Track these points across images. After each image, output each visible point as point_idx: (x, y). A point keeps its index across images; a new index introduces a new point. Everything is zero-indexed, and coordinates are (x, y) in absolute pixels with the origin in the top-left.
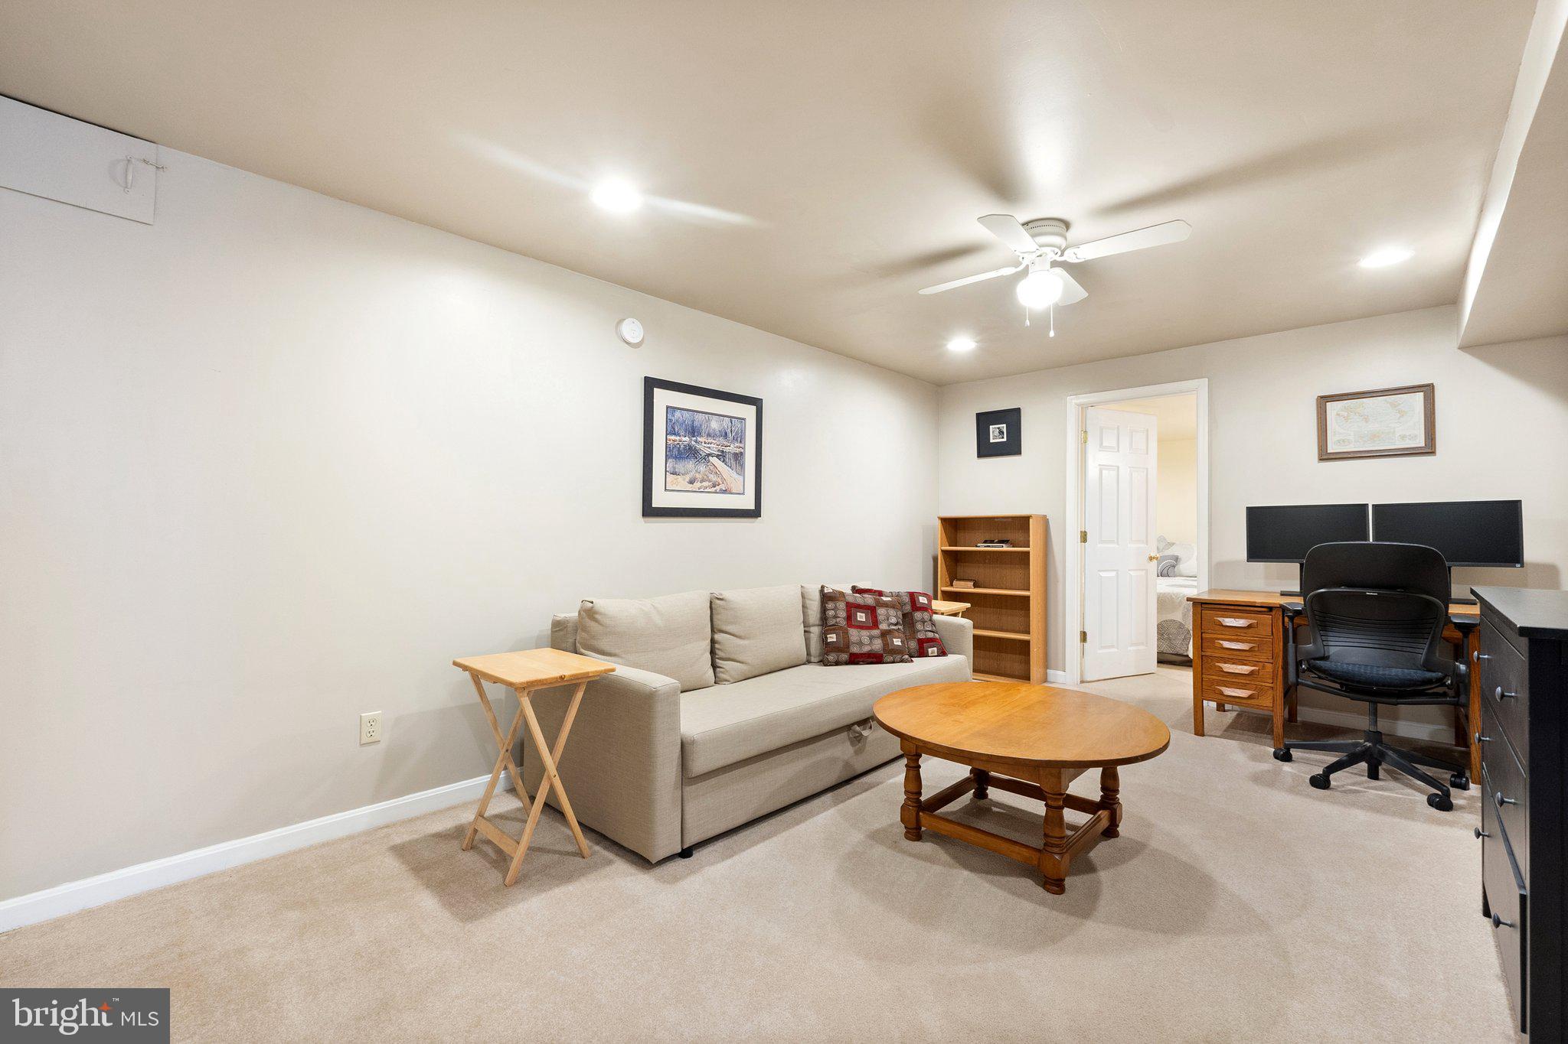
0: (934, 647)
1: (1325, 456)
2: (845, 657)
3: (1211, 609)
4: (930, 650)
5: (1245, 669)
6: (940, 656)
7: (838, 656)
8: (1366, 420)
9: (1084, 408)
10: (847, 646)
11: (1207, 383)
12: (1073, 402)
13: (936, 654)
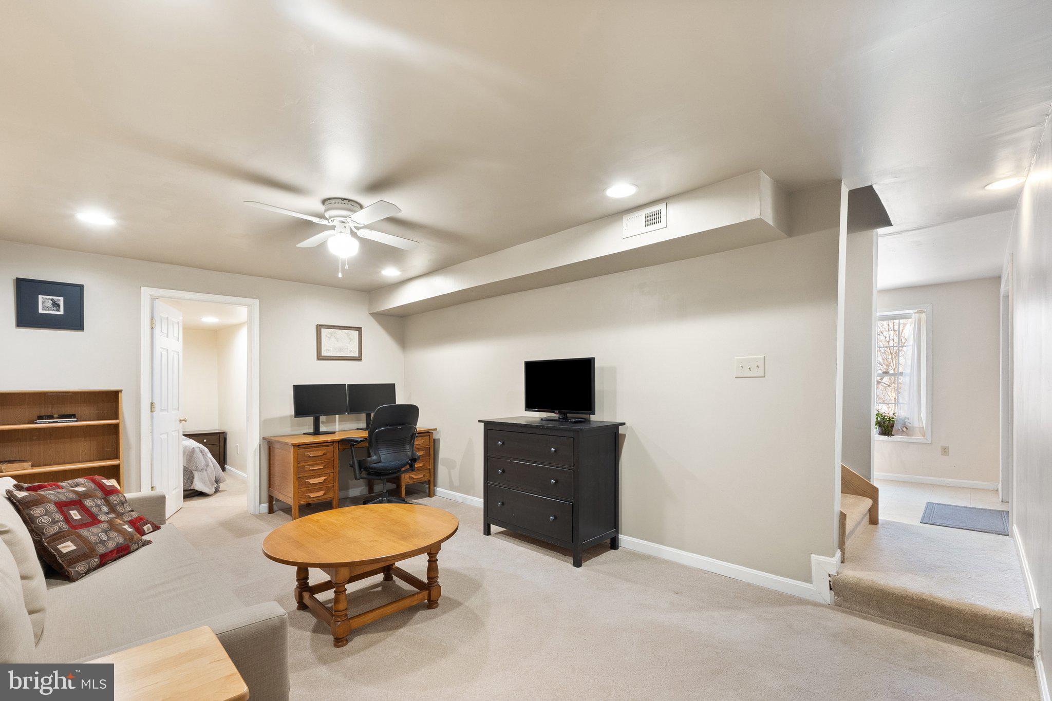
0: (147, 524)
1: (320, 357)
2: (95, 561)
3: (303, 448)
4: (145, 528)
5: (321, 479)
6: (155, 530)
7: (89, 564)
8: (337, 341)
9: (154, 298)
10: (92, 550)
11: (258, 303)
12: (146, 292)
13: (152, 530)
